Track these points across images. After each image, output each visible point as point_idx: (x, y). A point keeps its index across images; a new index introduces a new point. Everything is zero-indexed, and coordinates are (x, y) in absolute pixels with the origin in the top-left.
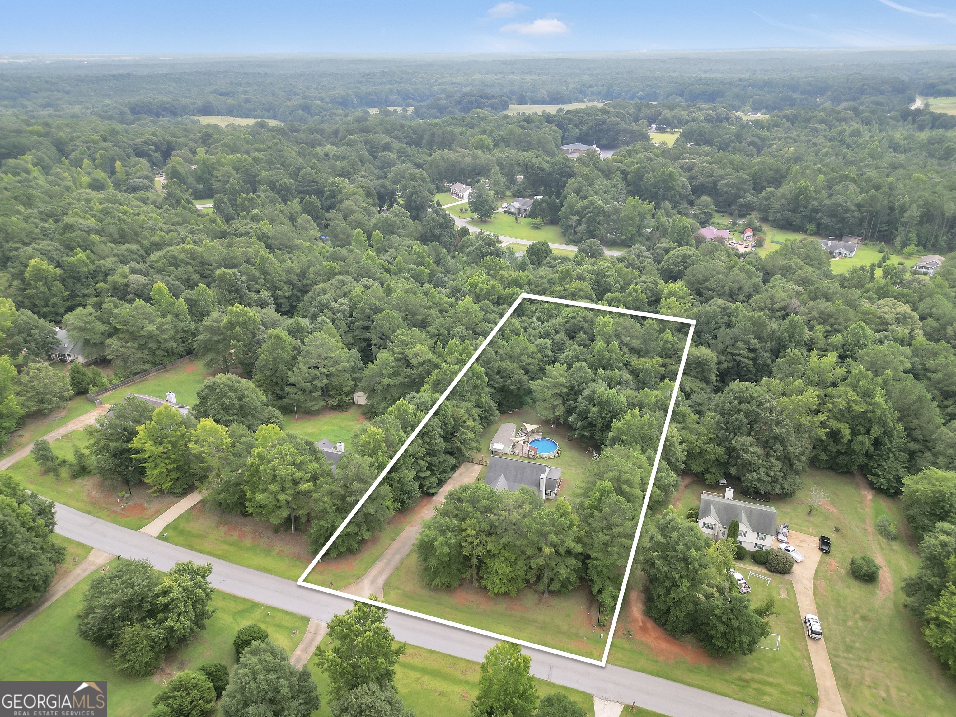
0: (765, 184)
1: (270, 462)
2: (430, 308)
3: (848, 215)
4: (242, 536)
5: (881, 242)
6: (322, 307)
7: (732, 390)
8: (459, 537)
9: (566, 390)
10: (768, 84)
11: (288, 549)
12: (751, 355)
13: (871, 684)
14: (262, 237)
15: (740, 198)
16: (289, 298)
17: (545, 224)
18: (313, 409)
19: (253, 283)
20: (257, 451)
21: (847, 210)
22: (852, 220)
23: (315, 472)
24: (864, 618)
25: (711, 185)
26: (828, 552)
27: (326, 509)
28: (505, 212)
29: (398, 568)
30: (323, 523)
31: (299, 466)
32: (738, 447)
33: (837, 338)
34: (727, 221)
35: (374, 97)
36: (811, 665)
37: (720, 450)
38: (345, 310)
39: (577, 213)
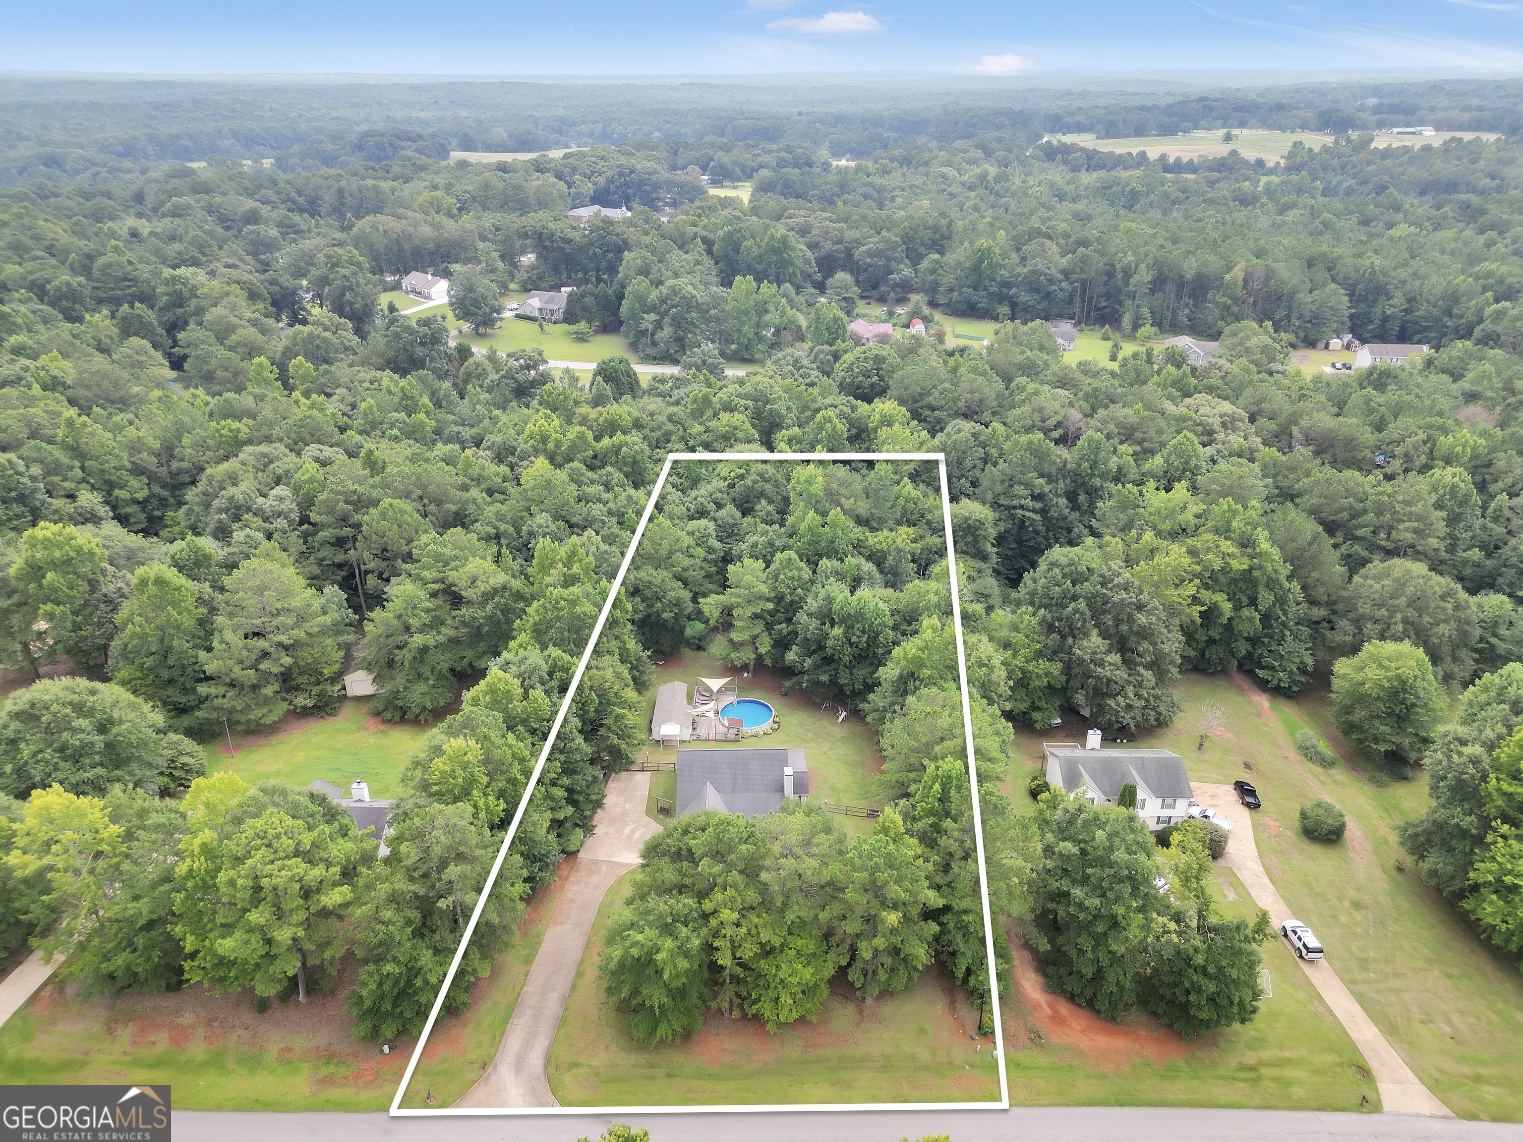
0: (922, 250)
1: (238, 860)
2: (465, 488)
3: (1054, 287)
4: (180, 1037)
5: (1103, 326)
6: (237, 512)
7: (1053, 565)
8: (705, 931)
9: (770, 606)
10: (839, 120)
11: (300, 1041)
12: (1038, 505)
13: (1423, 1017)
14: (53, 385)
15: (892, 273)
16: (142, 504)
17: (596, 332)
18: (268, 721)
19: (56, 479)
20: (197, 842)
21: (1051, 281)
22: (1060, 295)
23: (348, 860)
24: (1357, 905)
25: (843, 255)
26: (1257, 806)
27: (391, 936)
28: (518, 316)
29: (561, 1022)
30: (389, 968)
31: (309, 858)
32: (1087, 657)
33: (1157, 462)
34: (878, 310)
35: (188, 143)
36: (1329, 1009)
37: (1056, 668)
38: (291, 511)
39: (652, 309)
